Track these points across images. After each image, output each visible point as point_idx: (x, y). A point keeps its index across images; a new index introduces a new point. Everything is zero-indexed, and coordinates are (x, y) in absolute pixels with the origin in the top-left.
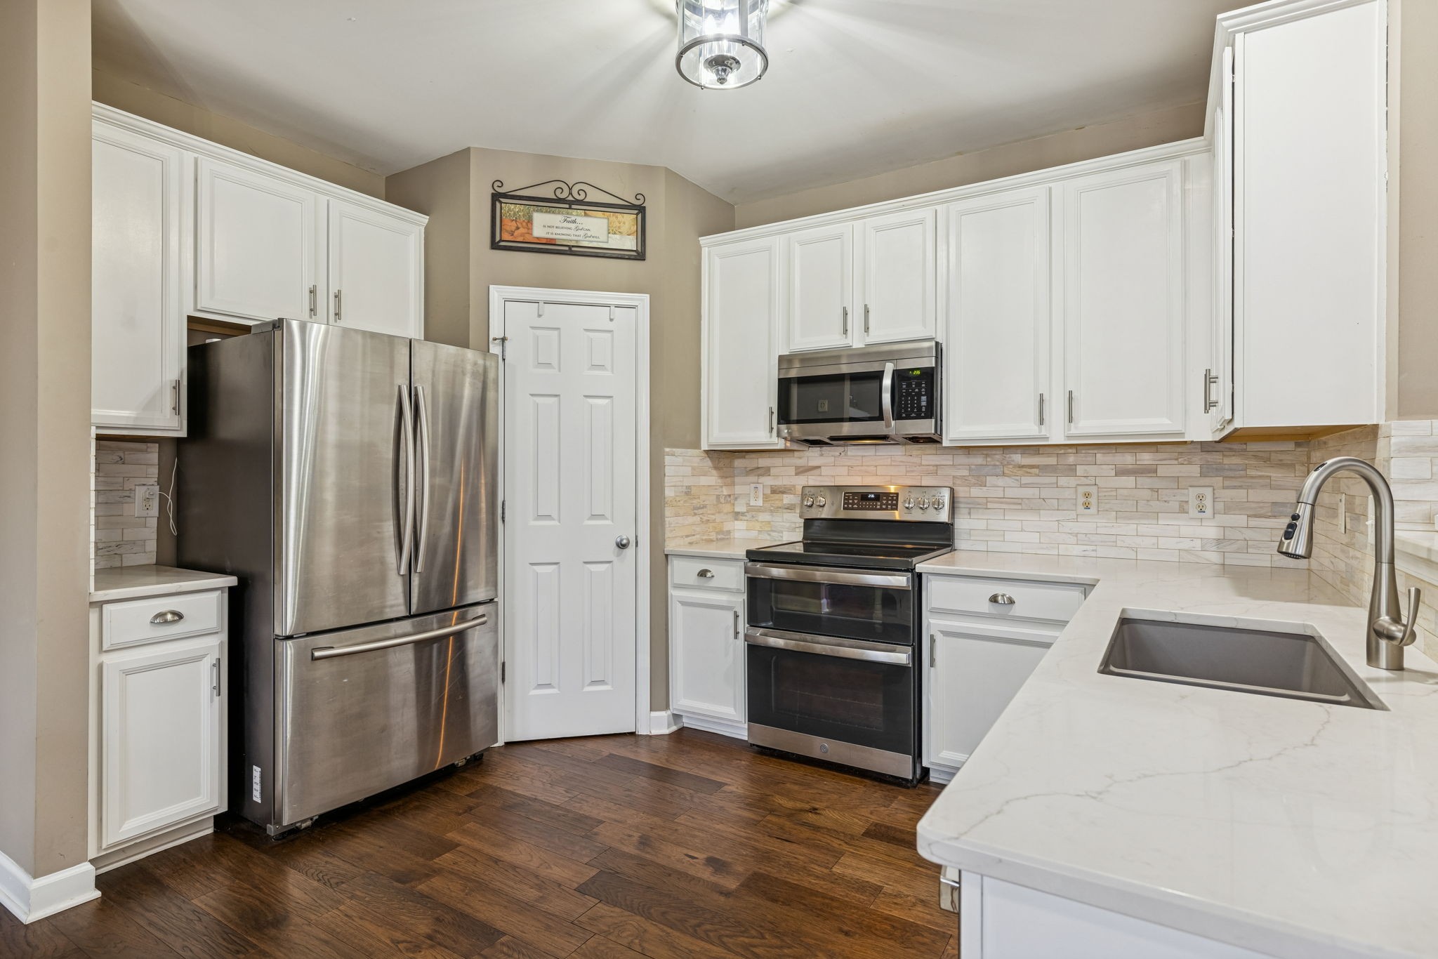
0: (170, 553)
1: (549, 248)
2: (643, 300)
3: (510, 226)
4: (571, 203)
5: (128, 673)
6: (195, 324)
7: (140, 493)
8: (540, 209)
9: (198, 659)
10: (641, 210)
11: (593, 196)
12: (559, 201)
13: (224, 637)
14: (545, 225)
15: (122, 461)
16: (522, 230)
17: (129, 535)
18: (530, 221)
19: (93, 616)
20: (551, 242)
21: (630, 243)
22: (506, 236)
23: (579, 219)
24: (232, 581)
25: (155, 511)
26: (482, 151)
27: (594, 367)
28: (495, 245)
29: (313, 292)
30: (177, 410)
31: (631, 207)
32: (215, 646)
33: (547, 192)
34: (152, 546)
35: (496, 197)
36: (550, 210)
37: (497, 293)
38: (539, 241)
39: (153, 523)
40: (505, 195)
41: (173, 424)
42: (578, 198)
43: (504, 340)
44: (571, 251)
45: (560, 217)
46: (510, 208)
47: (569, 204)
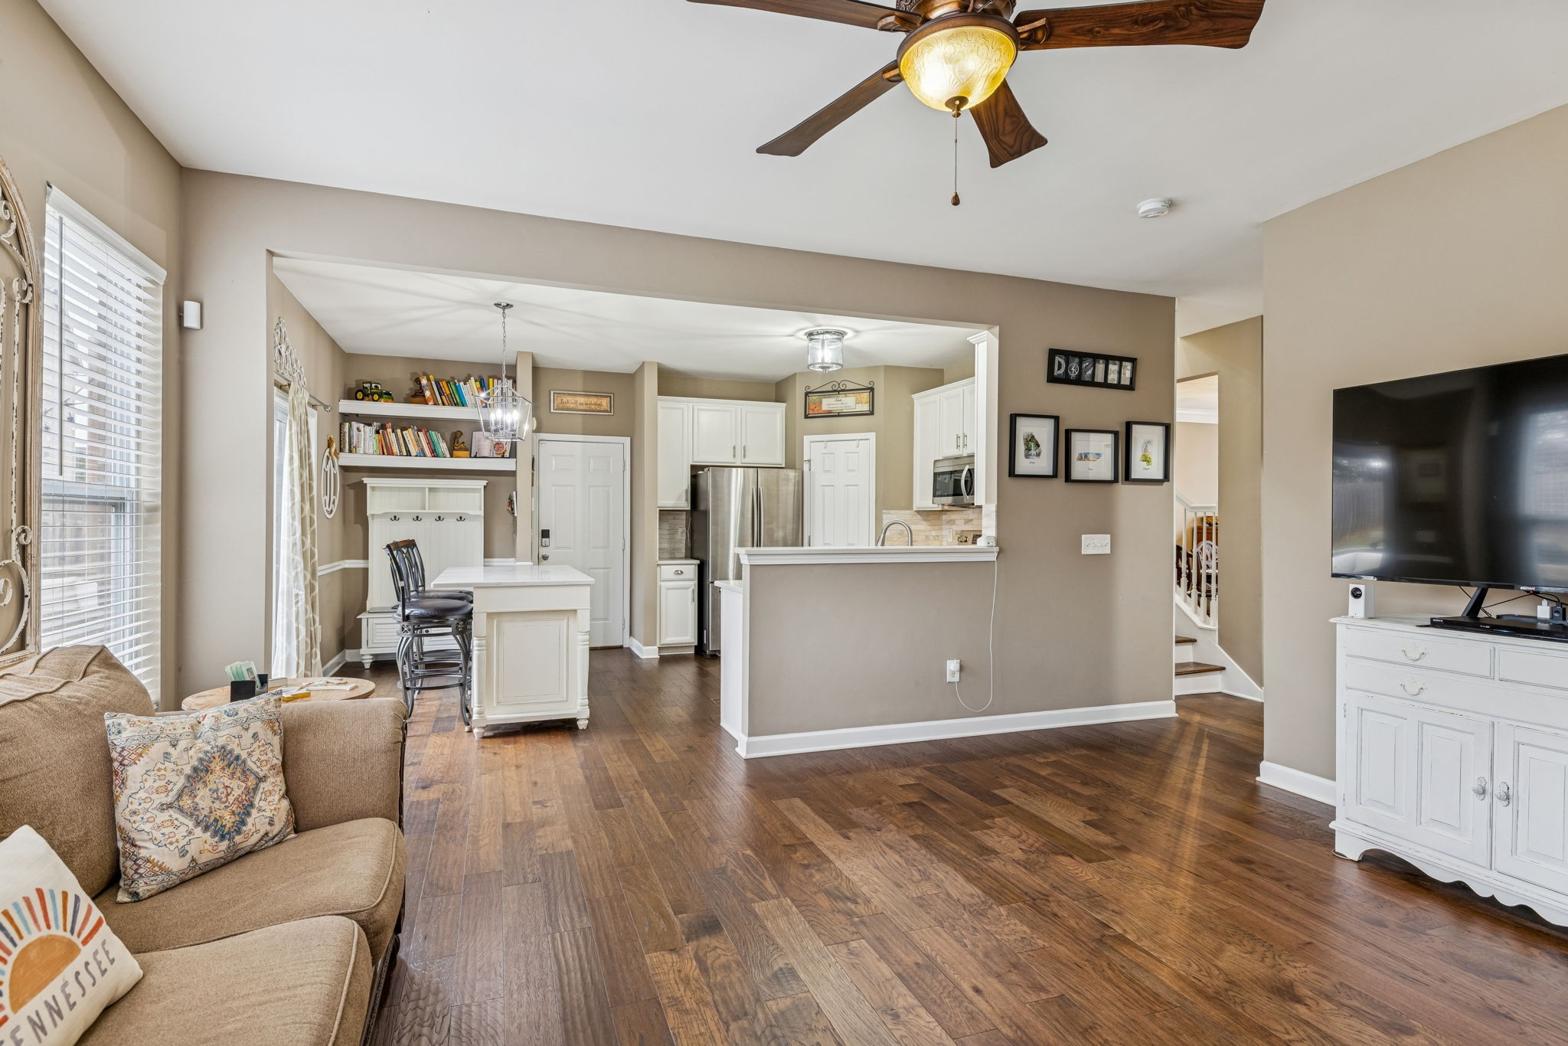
0: (689, 555)
1: (830, 415)
2: (872, 436)
3: (812, 407)
4: (839, 391)
5: (668, 589)
6: (693, 467)
7: (680, 530)
8: (825, 397)
9: (688, 588)
10: (872, 389)
11: (850, 386)
12: (835, 391)
13: (696, 582)
14: (828, 404)
15: (674, 518)
16: (818, 408)
17: (677, 546)
18: (821, 403)
19: (658, 569)
20: (830, 412)
21: (866, 408)
22: (811, 412)
23: (843, 399)
24: (698, 562)
25: (684, 538)
26: (801, 373)
27: (850, 471)
28: (806, 417)
29: (734, 448)
30: (687, 500)
31: (868, 389)
32: (693, 584)
33: (829, 388)
34: (684, 550)
35: (807, 394)
36: (829, 397)
37: (807, 439)
38: (825, 412)
39: (684, 542)
40: (810, 393)
41: (685, 504)
42: (843, 388)
43: (809, 461)
44: (839, 415)
45: (834, 399)
46: (813, 398)
47: (838, 392)
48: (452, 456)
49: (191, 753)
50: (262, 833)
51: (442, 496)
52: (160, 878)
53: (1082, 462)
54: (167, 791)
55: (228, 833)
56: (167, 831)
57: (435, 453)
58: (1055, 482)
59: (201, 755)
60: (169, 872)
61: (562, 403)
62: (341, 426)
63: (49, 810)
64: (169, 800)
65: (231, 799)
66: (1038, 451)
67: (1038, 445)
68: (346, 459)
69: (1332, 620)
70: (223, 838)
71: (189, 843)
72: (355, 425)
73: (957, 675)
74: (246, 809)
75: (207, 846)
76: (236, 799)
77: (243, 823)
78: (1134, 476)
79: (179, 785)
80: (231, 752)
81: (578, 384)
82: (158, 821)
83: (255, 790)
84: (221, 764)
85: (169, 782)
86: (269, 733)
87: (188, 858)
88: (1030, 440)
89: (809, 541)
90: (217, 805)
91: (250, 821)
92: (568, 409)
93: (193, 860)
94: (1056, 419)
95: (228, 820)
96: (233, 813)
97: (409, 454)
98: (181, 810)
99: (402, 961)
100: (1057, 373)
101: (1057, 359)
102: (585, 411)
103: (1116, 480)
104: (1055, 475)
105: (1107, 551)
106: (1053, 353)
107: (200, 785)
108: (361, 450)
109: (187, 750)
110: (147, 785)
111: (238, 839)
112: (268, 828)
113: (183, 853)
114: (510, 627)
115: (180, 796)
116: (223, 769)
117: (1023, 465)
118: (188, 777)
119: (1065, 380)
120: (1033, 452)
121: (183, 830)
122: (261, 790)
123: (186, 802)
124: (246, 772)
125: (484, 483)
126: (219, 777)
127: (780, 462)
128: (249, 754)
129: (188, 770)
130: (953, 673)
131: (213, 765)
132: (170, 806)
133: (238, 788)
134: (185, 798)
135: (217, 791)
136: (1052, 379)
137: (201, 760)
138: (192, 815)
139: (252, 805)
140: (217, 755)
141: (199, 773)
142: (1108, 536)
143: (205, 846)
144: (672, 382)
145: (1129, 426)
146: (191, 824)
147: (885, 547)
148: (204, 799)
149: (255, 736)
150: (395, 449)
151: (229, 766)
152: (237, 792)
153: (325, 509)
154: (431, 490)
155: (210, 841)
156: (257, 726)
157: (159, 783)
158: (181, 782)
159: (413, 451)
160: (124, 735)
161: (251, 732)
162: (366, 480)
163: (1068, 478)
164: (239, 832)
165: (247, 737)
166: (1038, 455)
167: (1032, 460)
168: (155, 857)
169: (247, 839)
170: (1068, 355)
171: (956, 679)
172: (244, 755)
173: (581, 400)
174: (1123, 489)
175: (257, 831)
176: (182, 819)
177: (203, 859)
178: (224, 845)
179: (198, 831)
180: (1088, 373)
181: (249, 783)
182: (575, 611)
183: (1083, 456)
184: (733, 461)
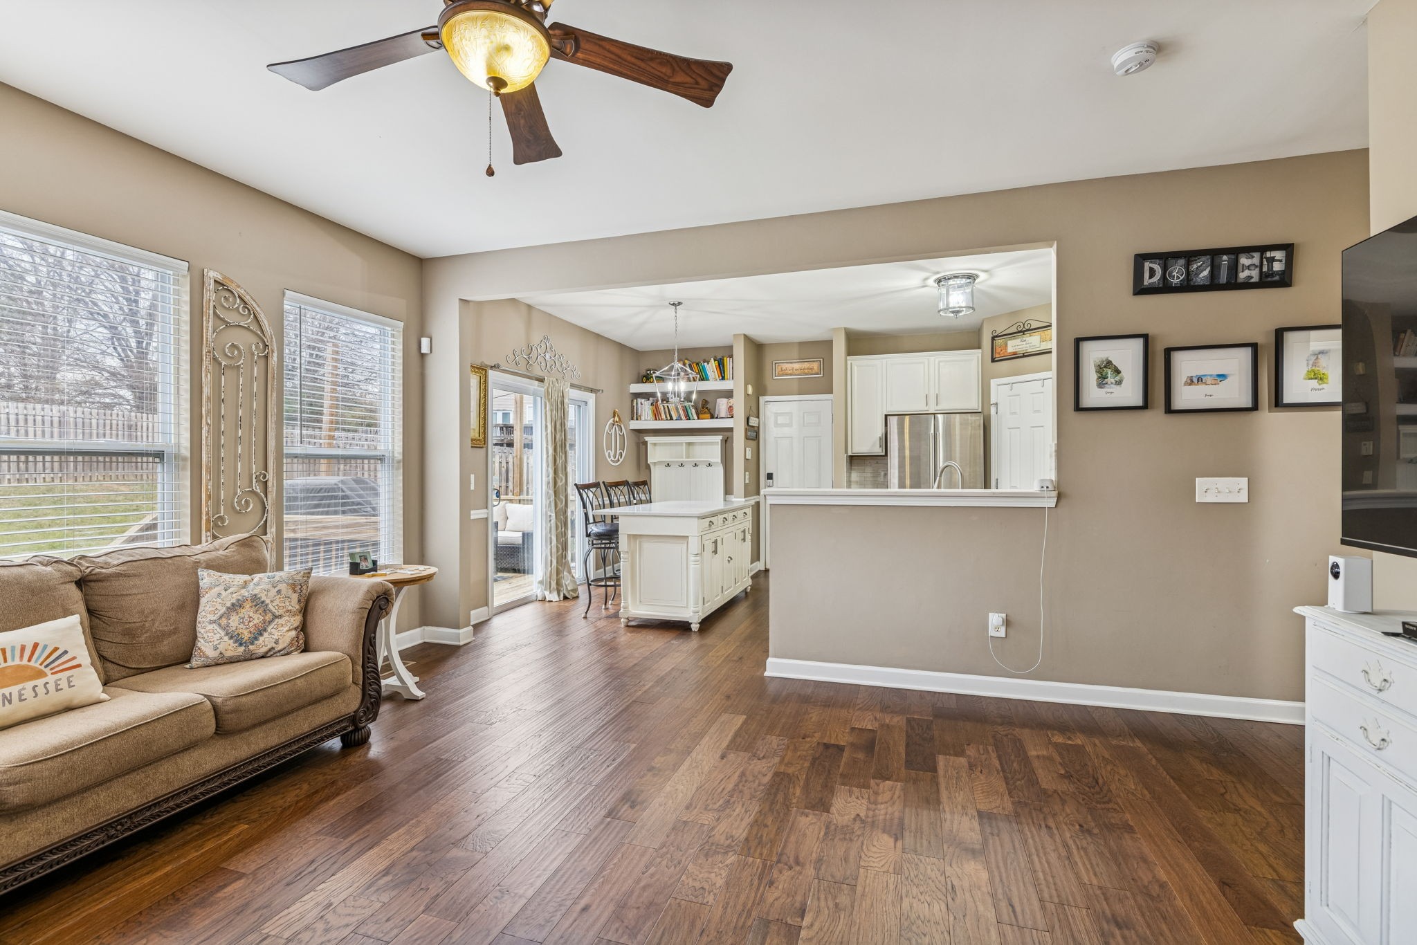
1: (1015, 356)
3: (998, 350)
6: (886, 416)
7: (882, 473)
8: (1010, 339)
11: (1034, 325)
12: (1019, 332)
14: (1014, 346)
15: (877, 463)
16: (1004, 351)
18: (1006, 345)
20: (1015, 353)
22: (998, 355)
23: (1027, 339)
26: (988, 319)
27: (1035, 412)
28: (993, 361)
29: (927, 396)
30: (881, 446)
33: (1014, 329)
35: (993, 339)
36: (1015, 338)
37: (995, 382)
38: (1010, 354)
40: (997, 336)
41: (879, 450)
42: (1027, 328)
43: (996, 404)
44: (1024, 356)
45: (1019, 340)
46: (999, 341)
47: (1023, 332)
48: (698, 419)
49: (234, 595)
50: (269, 647)
51: (697, 449)
52: (202, 659)
53: (1192, 387)
54: (215, 614)
55: (245, 643)
56: (210, 635)
57: (688, 417)
58: (1147, 414)
59: (240, 598)
60: (207, 657)
61: (782, 370)
62: (632, 401)
63: (152, 613)
64: (215, 618)
65: (251, 624)
66: (1118, 378)
67: (1117, 372)
68: (635, 425)
69: (1297, 610)
70: (241, 644)
71: (219, 644)
72: (639, 400)
73: (1003, 629)
74: (261, 631)
75: (230, 647)
76: (255, 625)
77: (256, 639)
78: (1288, 398)
79: (222, 612)
80: (259, 598)
81: (795, 353)
82: (208, 629)
83: (270, 622)
84: (251, 604)
85: (216, 609)
86: (290, 591)
87: (218, 651)
88: (1105, 367)
89: (997, 483)
90: (242, 626)
91: (261, 639)
92: (787, 375)
93: (221, 653)
94: (1146, 337)
95: (246, 635)
96: (250, 632)
97: (671, 419)
98: (220, 625)
99: (370, 744)
100: (1147, 281)
101: (1147, 265)
102: (799, 375)
103: (1255, 407)
104: (1145, 407)
105: (1243, 498)
106: (1141, 259)
107: (234, 614)
108: (643, 418)
109: (232, 593)
110: (206, 608)
111: (251, 647)
112: (274, 645)
113: (216, 648)
114: (648, 546)
115: (221, 618)
116: (251, 607)
117: (1093, 395)
118: (228, 608)
119: (1165, 288)
120: (1110, 380)
121: (218, 636)
122: (275, 623)
123: (224, 621)
124: (266, 610)
125: (721, 437)
126: (247, 611)
127: (976, 407)
128: (272, 601)
129: (229, 604)
130: (997, 629)
131: (245, 604)
132: (214, 622)
133: (257, 619)
134: (223, 619)
135: (243, 618)
136: (1140, 290)
137: (238, 600)
138: (225, 629)
139: (265, 630)
140: (249, 599)
141: (235, 607)
142: (1243, 482)
143: (230, 648)
144: (860, 343)
145: (1279, 334)
146: (223, 633)
147: (942, 490)
148: (234, 621)
149: (279, 592)
150: (663, 416)
151: (256, 606)
152: (256, 621)
153: (609, 460)
154: (689, 444)
155: (232, 644)
156: (282, 586)
157: (211, 609)
158: (223, 610)
159: (674, 418)
160: (204, 581)
161: (277, 589)
162: (647, 439)
163: (1169, 410)
164: (252, 643)
165: (274, 591)
166: (1119, 383)
167: (1109, 390)
168: (202, 648)
169: (259, 647)
170: (1165, 258)
171: (1002, 633)
172: (268, 601)
173: (797, 366)
174: (1269, 418)
175: (266, 645)
176: (219, 630)
177: (228, 654)
178: (242, 649)
179: (226, 638)
180: (1201, 275)
181: (267, 618)
182: (688, 537)
183: (1195, 380)
184: (926, 408)
